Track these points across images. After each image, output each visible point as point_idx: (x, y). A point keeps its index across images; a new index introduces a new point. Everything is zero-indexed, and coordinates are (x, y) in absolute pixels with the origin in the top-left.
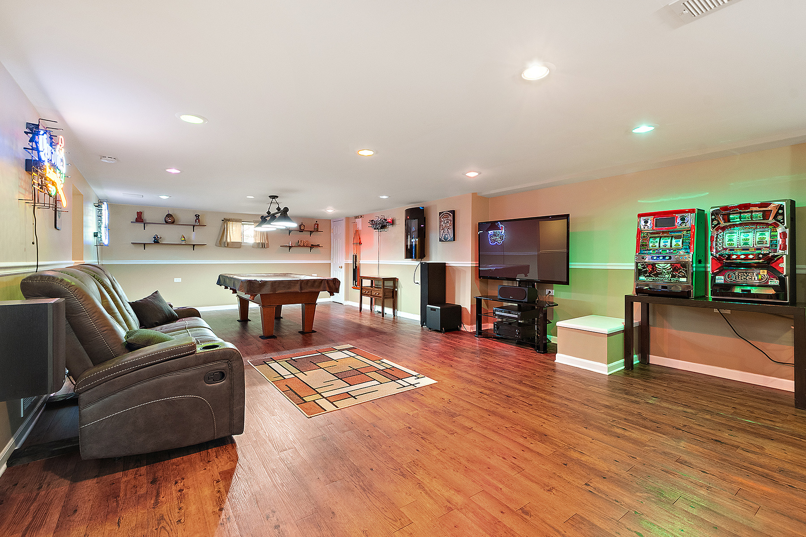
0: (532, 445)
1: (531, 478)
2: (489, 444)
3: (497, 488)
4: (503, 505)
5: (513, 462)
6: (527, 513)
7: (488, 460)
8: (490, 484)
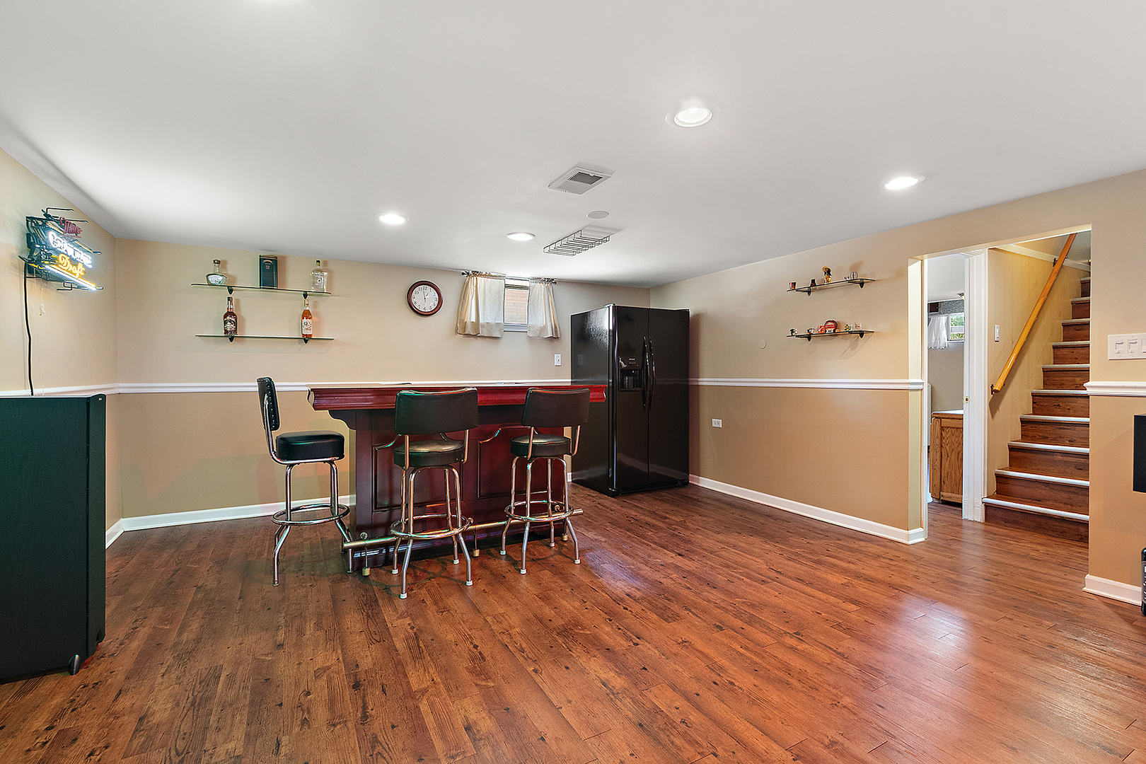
0: (678, 704)
1: (701, 656)
2: (755, 712)
3: (746, 648)
4: (741, 634)
5: (718, 678)
6: (718, 626)
7: (756, 683)
8: (755, 653)
